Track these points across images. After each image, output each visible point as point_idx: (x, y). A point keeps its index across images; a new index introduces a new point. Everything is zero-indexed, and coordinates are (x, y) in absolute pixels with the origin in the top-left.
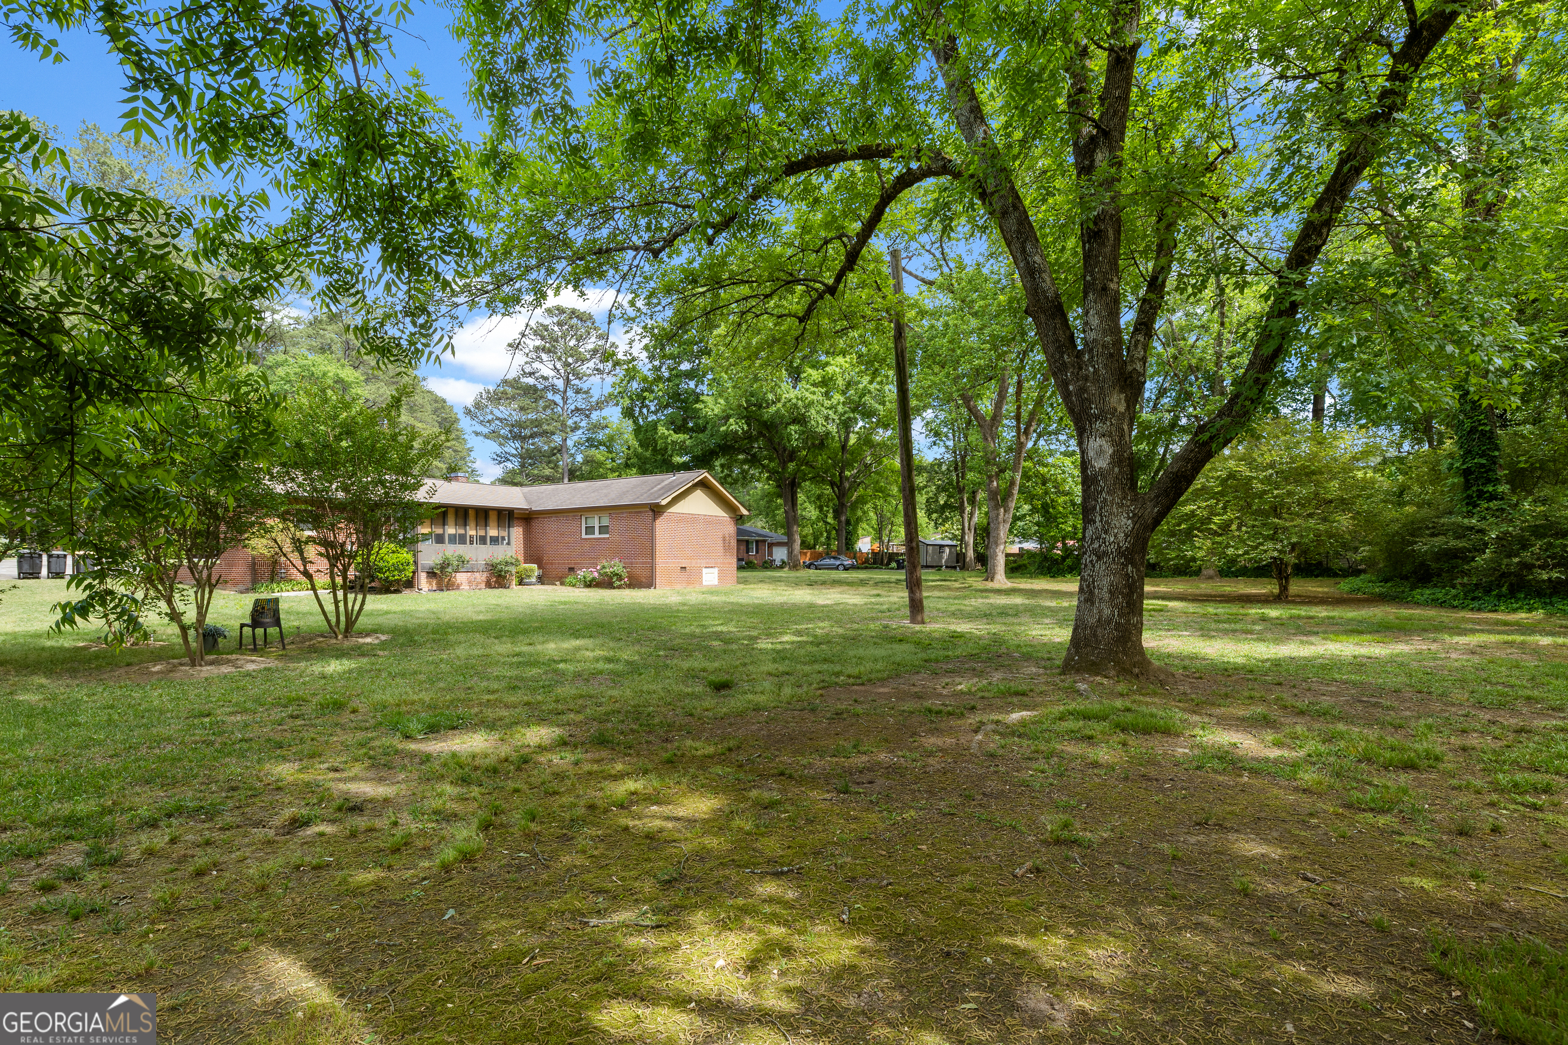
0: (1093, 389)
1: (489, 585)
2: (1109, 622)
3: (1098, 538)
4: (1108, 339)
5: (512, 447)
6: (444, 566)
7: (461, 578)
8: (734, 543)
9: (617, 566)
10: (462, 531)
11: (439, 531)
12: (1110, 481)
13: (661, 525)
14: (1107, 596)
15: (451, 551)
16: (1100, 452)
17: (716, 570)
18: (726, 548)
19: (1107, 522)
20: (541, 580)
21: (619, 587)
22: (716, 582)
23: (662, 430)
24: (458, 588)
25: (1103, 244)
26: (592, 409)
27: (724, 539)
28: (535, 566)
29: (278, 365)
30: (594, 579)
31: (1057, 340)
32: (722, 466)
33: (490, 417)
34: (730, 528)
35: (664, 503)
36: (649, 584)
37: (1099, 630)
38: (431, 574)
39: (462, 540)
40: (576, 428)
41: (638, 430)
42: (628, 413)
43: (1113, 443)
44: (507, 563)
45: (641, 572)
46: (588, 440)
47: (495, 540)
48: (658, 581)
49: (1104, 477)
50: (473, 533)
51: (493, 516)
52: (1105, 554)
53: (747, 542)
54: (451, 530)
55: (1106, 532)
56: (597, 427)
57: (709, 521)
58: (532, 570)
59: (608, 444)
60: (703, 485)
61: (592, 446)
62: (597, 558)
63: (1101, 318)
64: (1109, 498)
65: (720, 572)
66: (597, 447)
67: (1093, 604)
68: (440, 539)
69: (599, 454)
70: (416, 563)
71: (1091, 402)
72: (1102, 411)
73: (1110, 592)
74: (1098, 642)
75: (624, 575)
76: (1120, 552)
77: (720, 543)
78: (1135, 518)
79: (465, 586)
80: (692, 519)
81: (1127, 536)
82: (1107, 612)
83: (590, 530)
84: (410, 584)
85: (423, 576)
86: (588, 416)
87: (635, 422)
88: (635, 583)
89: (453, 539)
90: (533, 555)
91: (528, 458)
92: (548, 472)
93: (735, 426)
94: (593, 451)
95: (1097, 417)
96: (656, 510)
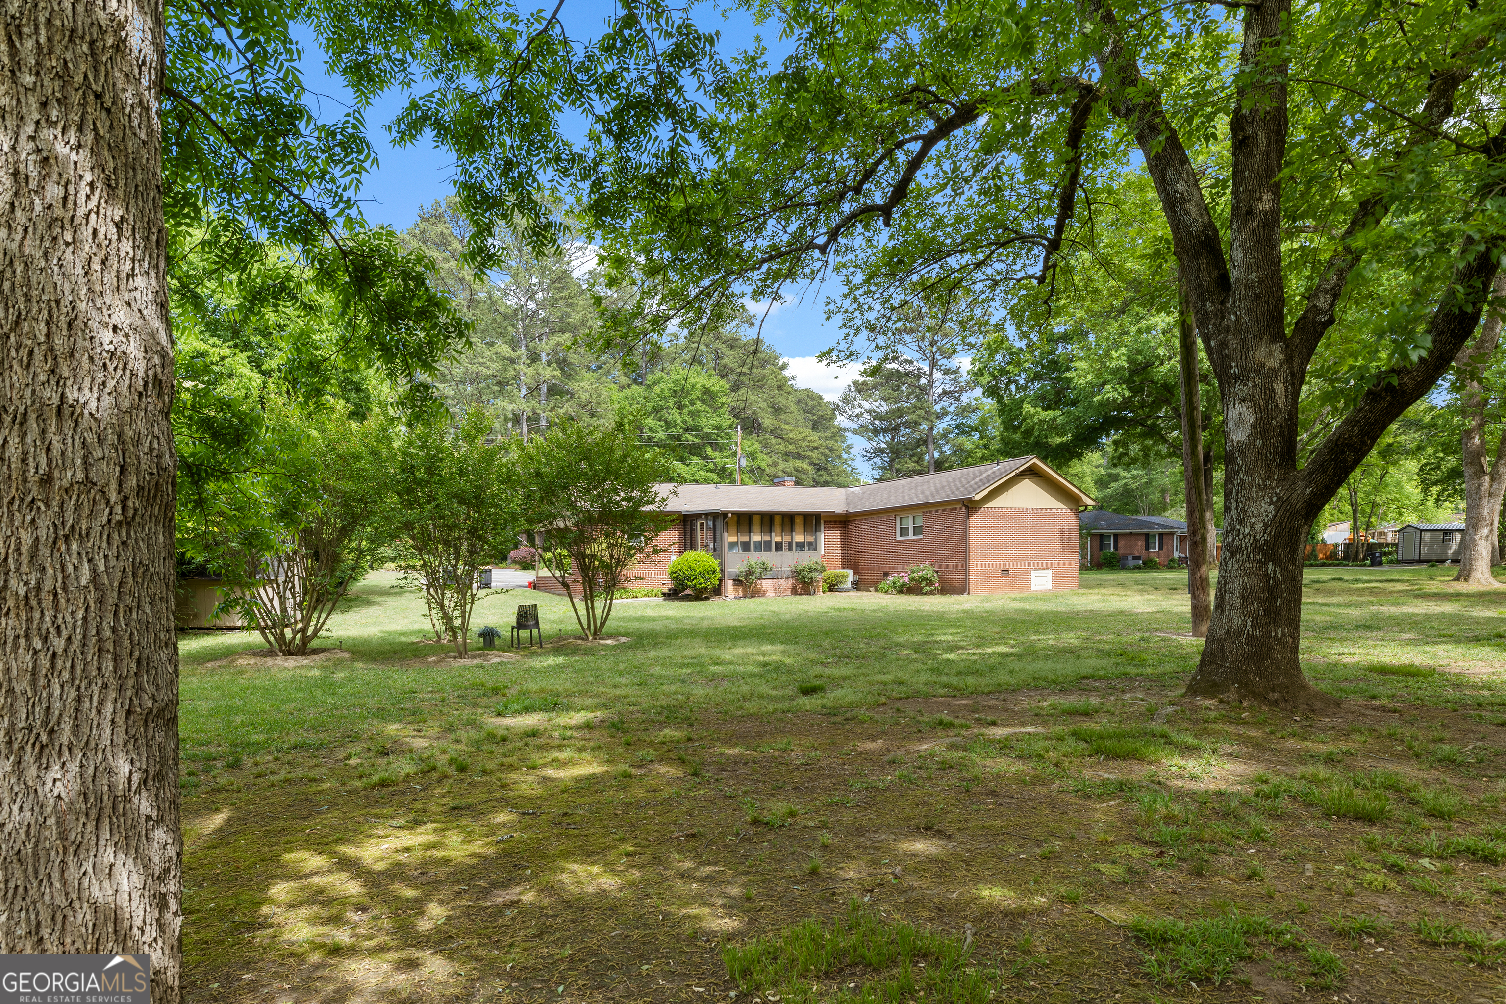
0: (1234, 343)
1: (794, 592)
2: (1239, 633)
3: (1233, 529)
4: (1253, 276)
5: (883, 441)
6: (750, 572)
7: (767, 585)
8: (1075, 538)
9: (926, 570)
10: (767, 538)
11: (745, 539)
12: (1250, 458)
13: (976, 523)
14: (1238, 602)
15: (755, 558)
16: (1240, 422)
17: (1049, 573)
18: (1065, 545)
19: (1243, 509)
20: (857, 586)
21: (931, 593)
22: (1049, 586)
23: (1027, 408)
24: (764, 594)
25: (1251, 154)
26: (962, 390)
27: (1062, 533)
28: (850, 572)
29: (655, 383)
30: (904, 585)
31: (1200, 286)
32: (1116, 443)
33: (858, 411)
34: (1070, 521)
35: (978, 497)
36: (961, 588)
37: (1227, 644)
38: (737, 582)
39: (767, 546)
40: (944, 413)
41: (1003, 409)
42: (992, 392)
43: (1257, 409)
44: (811, 570)
45: (954, 576)
46: (958, 427)
47: (801, 546)
48: (972, 586)
49: (1242, 452)
50: (778, 539)
51: (799, 521)
52: (1239, 549)
53: (1147, 536)
54: (756, 538)
55: (1241, 523)
56: (966, 410)
57: (1040, 514)
58: (845, 576)
59: (981, 428)
60: (1032, 473)
61: (963, 433)
62: (908, 563)
63: (1245, 250)
64: (1247, 479)
65: (1054, 575)
66: (968, 434)
67: (1223, 611)
68: (746, 547)
69: (968, 443)
70: (722, 570)
71: (1232, 360)
72: (1244, 369)
73: (1243, 597)
74: (1224, 658)
75: (935, 579)
76: (1257, 547)
77: (1056, 539)
78: (1280, 503)
79: (770, 594)
80: (1018, 513)
81: (1266, 526)
82: (1237, 621)
83: (904, 531)
84: (718, 591)
85: (729, 585)
86: (957, 399)
87: (1000, 400)
88: (947, 588)
89: (758, 546)
90: (850, 561)
91: (895, 452)
92: (911, 465)
93: (1113, 393)
94: (962, 439)
95: (1237, 378)
96: (970, 506)
